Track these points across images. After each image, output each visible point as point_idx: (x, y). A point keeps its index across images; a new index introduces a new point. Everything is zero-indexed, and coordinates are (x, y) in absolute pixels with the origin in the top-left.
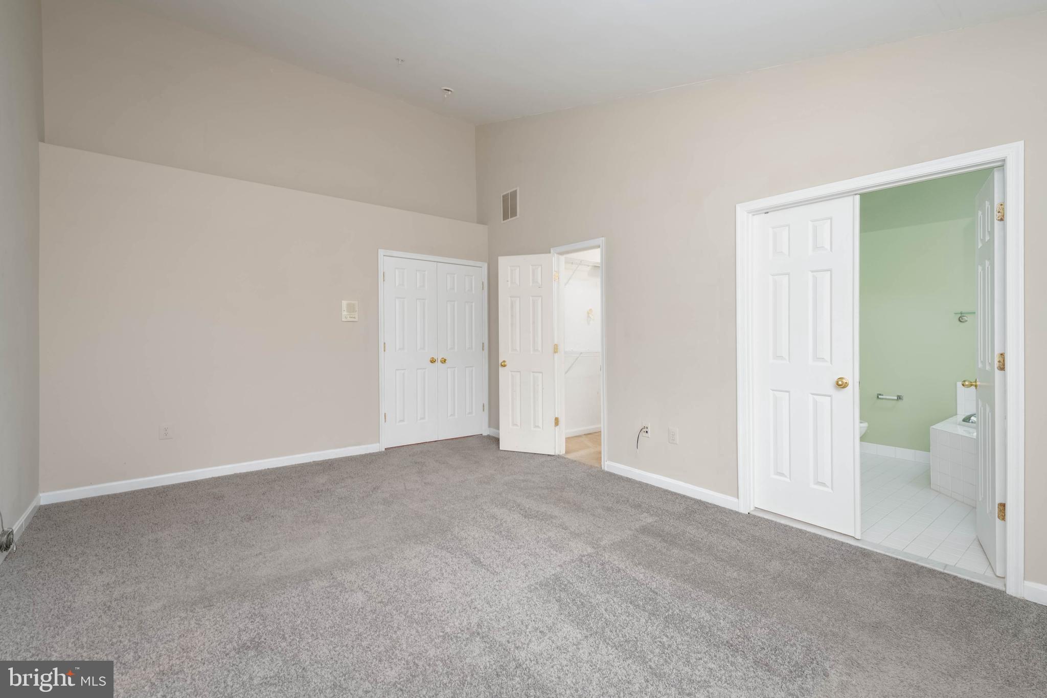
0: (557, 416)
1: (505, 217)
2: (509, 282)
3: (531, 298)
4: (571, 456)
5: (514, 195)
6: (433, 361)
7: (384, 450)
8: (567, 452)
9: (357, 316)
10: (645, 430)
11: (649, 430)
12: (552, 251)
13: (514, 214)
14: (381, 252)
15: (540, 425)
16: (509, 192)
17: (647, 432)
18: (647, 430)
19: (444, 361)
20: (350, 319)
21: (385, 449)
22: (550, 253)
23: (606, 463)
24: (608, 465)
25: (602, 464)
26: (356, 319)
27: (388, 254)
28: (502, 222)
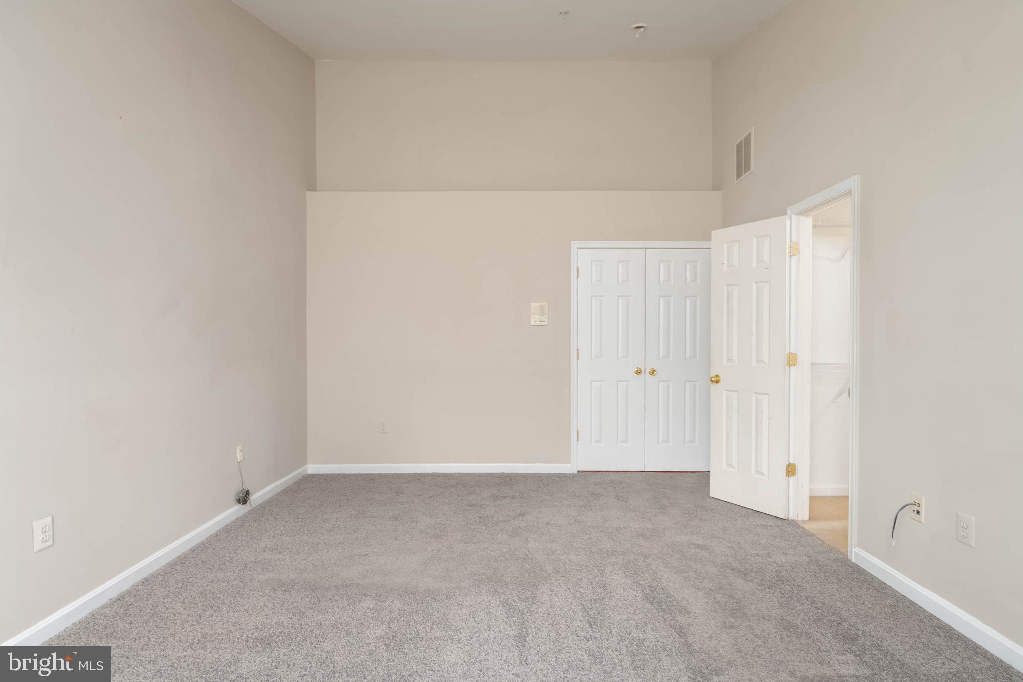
0: (791, 461)
1: (739, 175)
2: (725, 266)
3: (754, 285)
4: (811, 527)
5: (748, 139)
6: (639, 372)
7: (576, 472)
8: (811, 518)
9: (547, 320)
10: (916, 508)
11: (923, 510)
12: (789, 212)
13: (748, 168)
14: (575, 244)
15: (765, 470)
16: (742, 138)
17: (918, 512)
18: (918, 509)
19: (653, 372)
20: (540, 323)
21: (578, 471)
22: (786, 214)
23: (854, 549)
24: (858, 554)
25: (849, 549)
26: (546, 323)
27: (582, 246)
28: (736, 182)
